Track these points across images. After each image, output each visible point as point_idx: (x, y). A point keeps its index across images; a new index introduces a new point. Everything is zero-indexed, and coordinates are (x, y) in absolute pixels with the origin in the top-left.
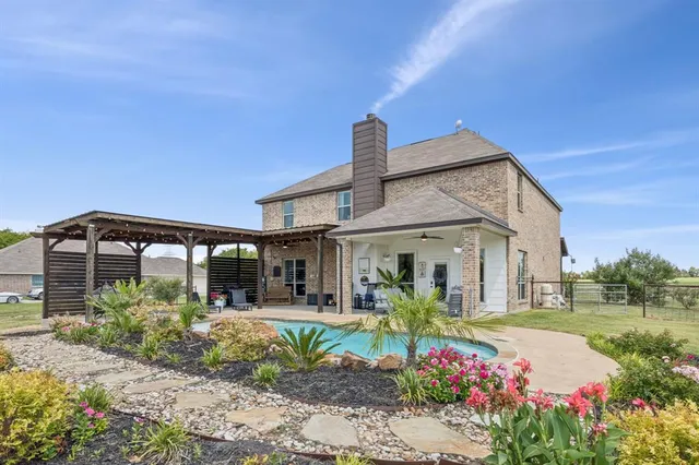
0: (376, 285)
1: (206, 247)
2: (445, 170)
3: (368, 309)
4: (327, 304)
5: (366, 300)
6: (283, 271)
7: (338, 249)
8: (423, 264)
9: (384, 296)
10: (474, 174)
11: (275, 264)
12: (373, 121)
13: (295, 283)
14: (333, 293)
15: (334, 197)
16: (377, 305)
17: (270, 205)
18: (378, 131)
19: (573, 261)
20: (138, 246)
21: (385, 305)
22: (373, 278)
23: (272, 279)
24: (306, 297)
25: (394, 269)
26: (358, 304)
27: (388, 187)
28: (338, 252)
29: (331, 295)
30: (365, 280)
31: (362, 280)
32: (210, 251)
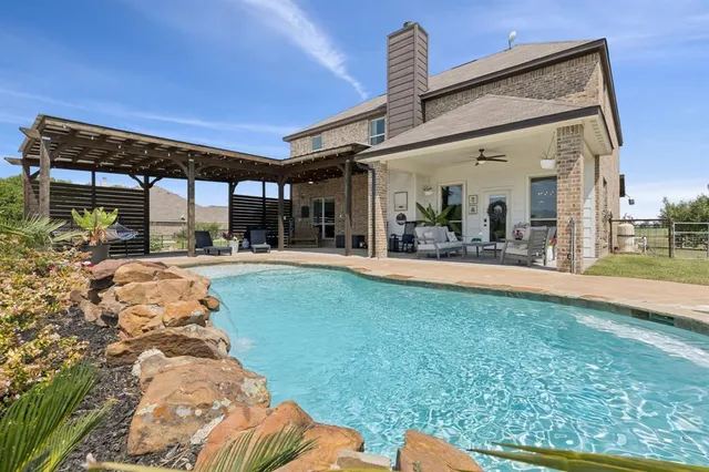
0: (415, 224)
1: (227, 185)
2: (506, 77)
3: (407, 251)
4: (358, 247)
5: (403, 241)
6: (312, 211)
7: (370, 175)
8: (474, 198)
9: (429, 235)
10: (548, 77)
11: (303, 205)
12: (412, 27)
13: (323, 224)
14: (365, 234)
15: (366, 126)
16: (421, 247)
17: (298, 141)
18: (418, 40)
19: (631, 202)
20: (146, 180)
21: (430, 247)
22: (412, 215)
23: (300, 219)
24: (335, 239)
25: (437, 205)
26: (395, 248)
27: (430, 107)
28: (370, 180)
29: (363, 236)
30: (401, 217)
31: (398, 218)
32: (232, 189)
